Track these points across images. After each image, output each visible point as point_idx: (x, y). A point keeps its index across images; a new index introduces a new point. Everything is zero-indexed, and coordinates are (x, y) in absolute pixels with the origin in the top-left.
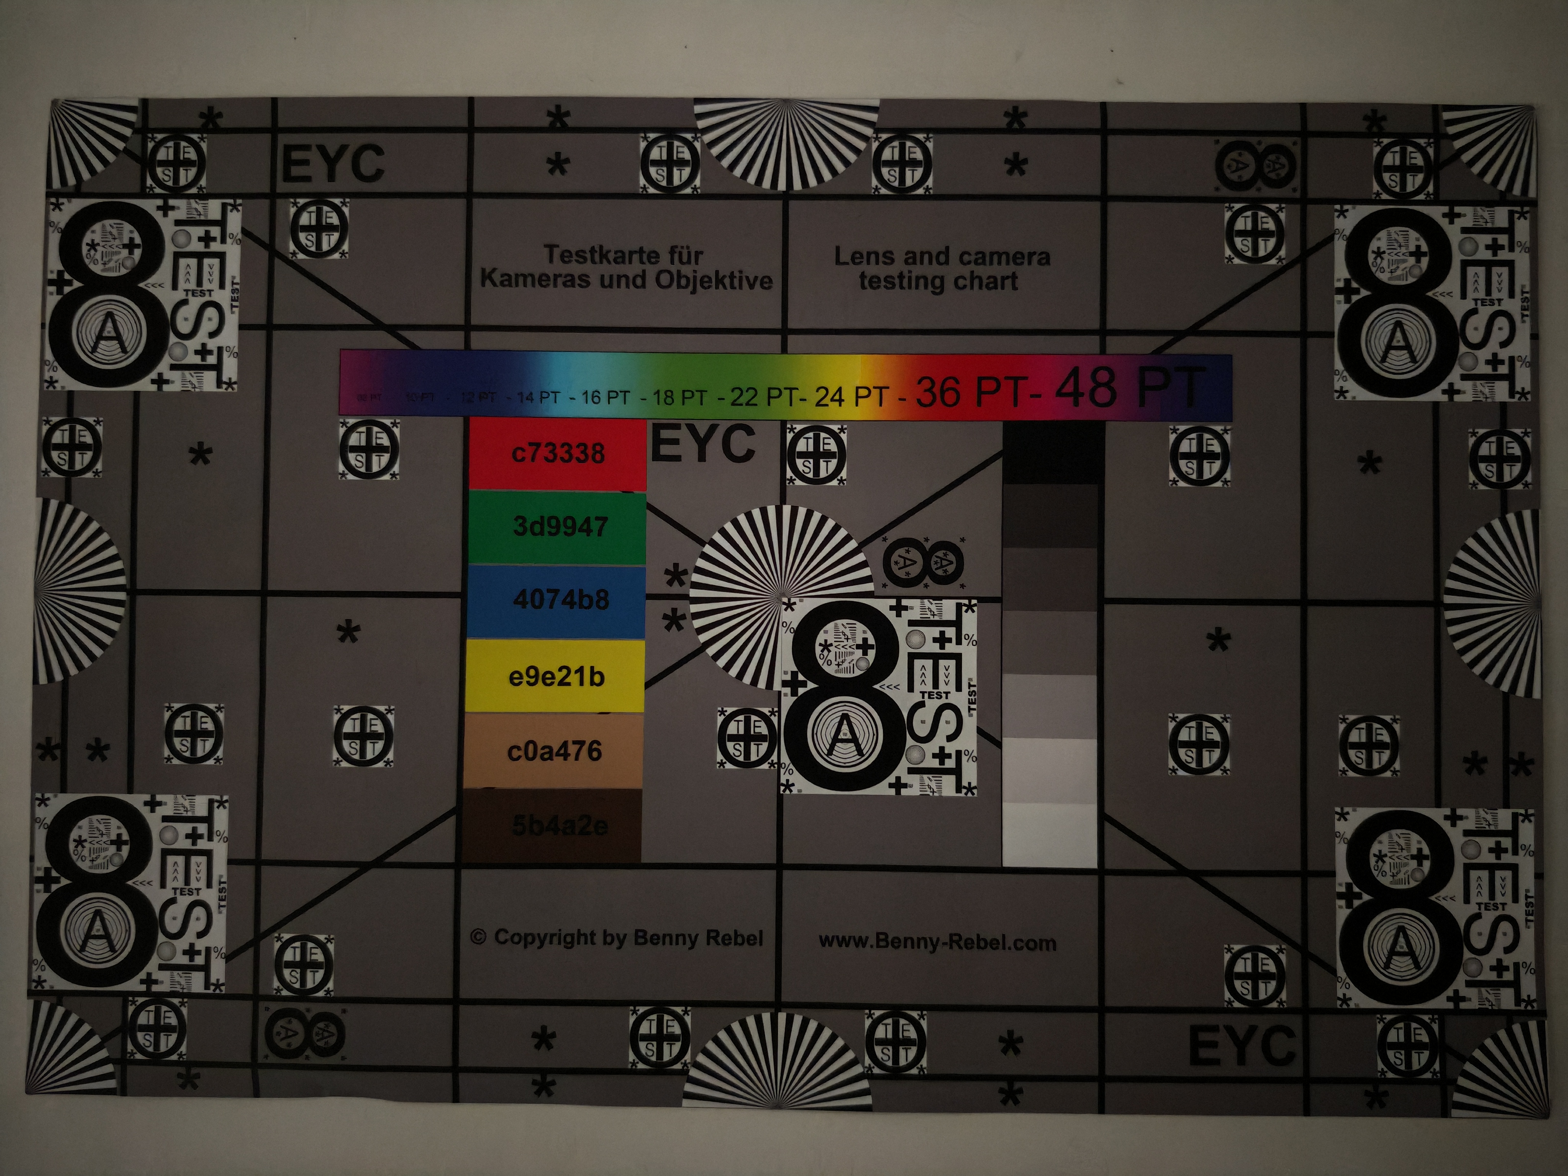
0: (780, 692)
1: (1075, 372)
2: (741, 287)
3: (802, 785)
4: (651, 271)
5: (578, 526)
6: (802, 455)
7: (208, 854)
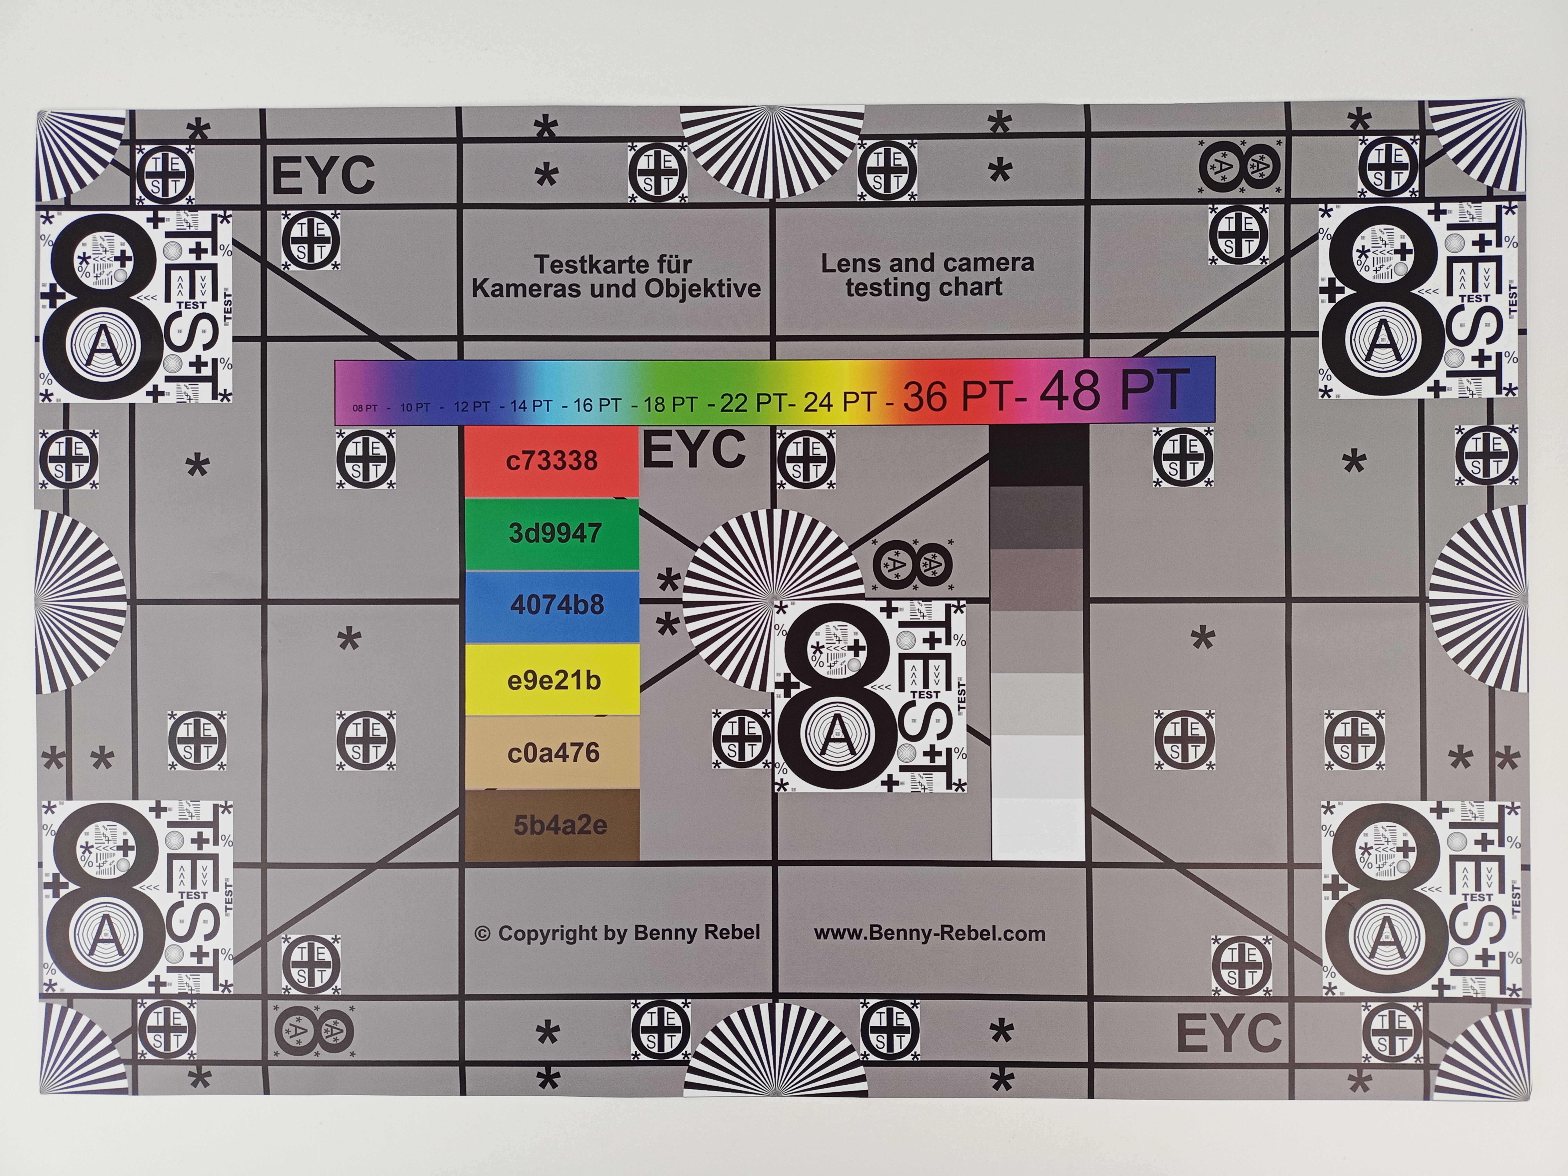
0: (773, 694)
1: (1059, 375)
2: (729, 295)
3: (796, 784)
4: (641, 280)
5: (572, 533)
6: (792, 459)
7: (215, 858)
